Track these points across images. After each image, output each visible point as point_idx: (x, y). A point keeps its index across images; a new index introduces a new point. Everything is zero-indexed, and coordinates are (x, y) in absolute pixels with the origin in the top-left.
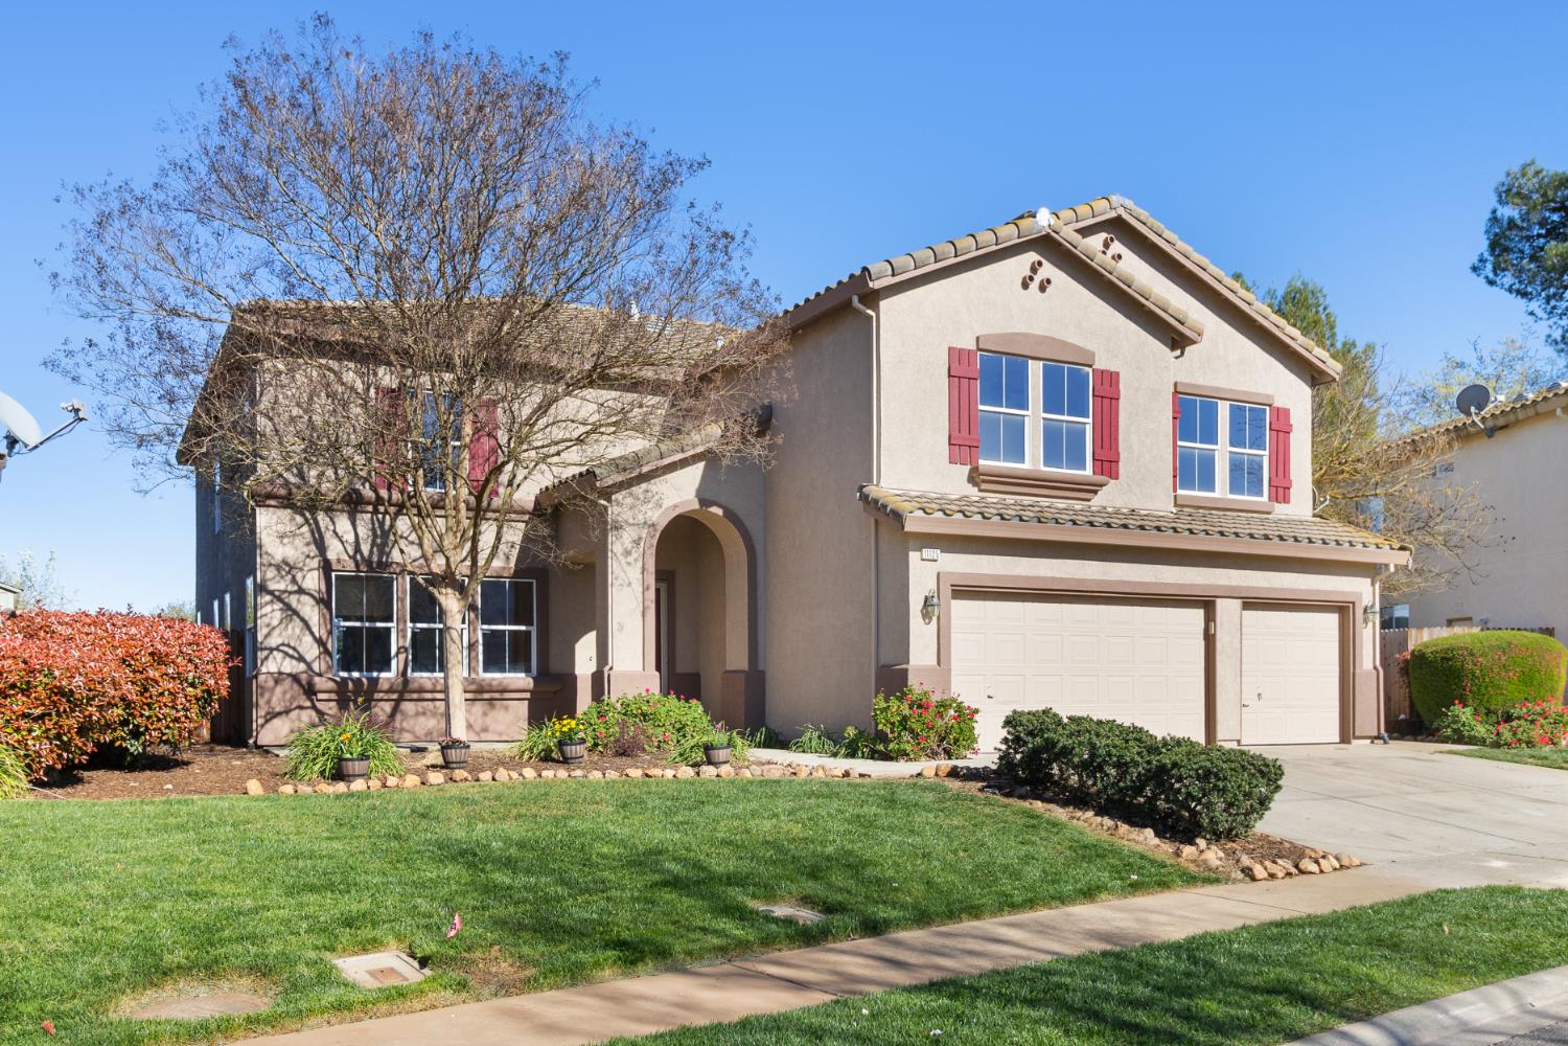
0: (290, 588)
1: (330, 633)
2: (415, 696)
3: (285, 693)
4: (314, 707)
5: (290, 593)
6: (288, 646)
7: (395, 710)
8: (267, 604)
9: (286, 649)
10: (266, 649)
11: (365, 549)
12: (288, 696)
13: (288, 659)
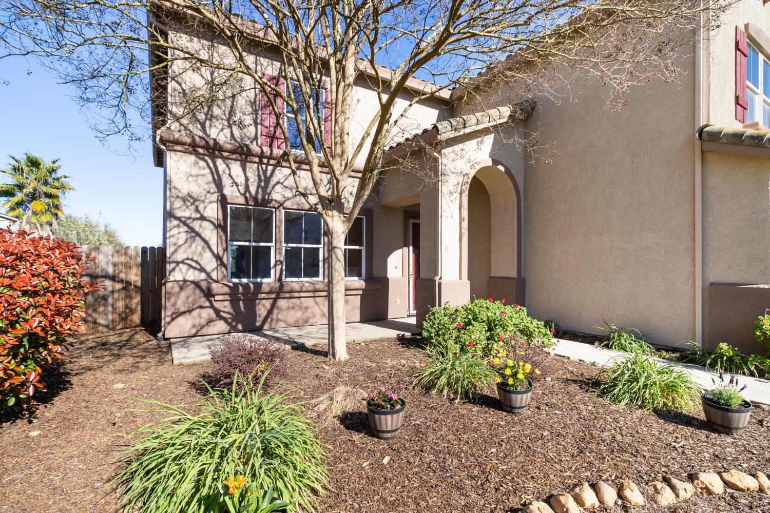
0: (193, 216)
1: (226, 250)
2: (288, 295)
3: (188, 297)
4: (212, 306)
5: (194, 219)
6: (192, 260)
7: (273, 305)
8: (174, 227)
9: (190, 262)
10: (173, 262)
11: (253, 189)
12: (191, 299)
13: (191, 270)
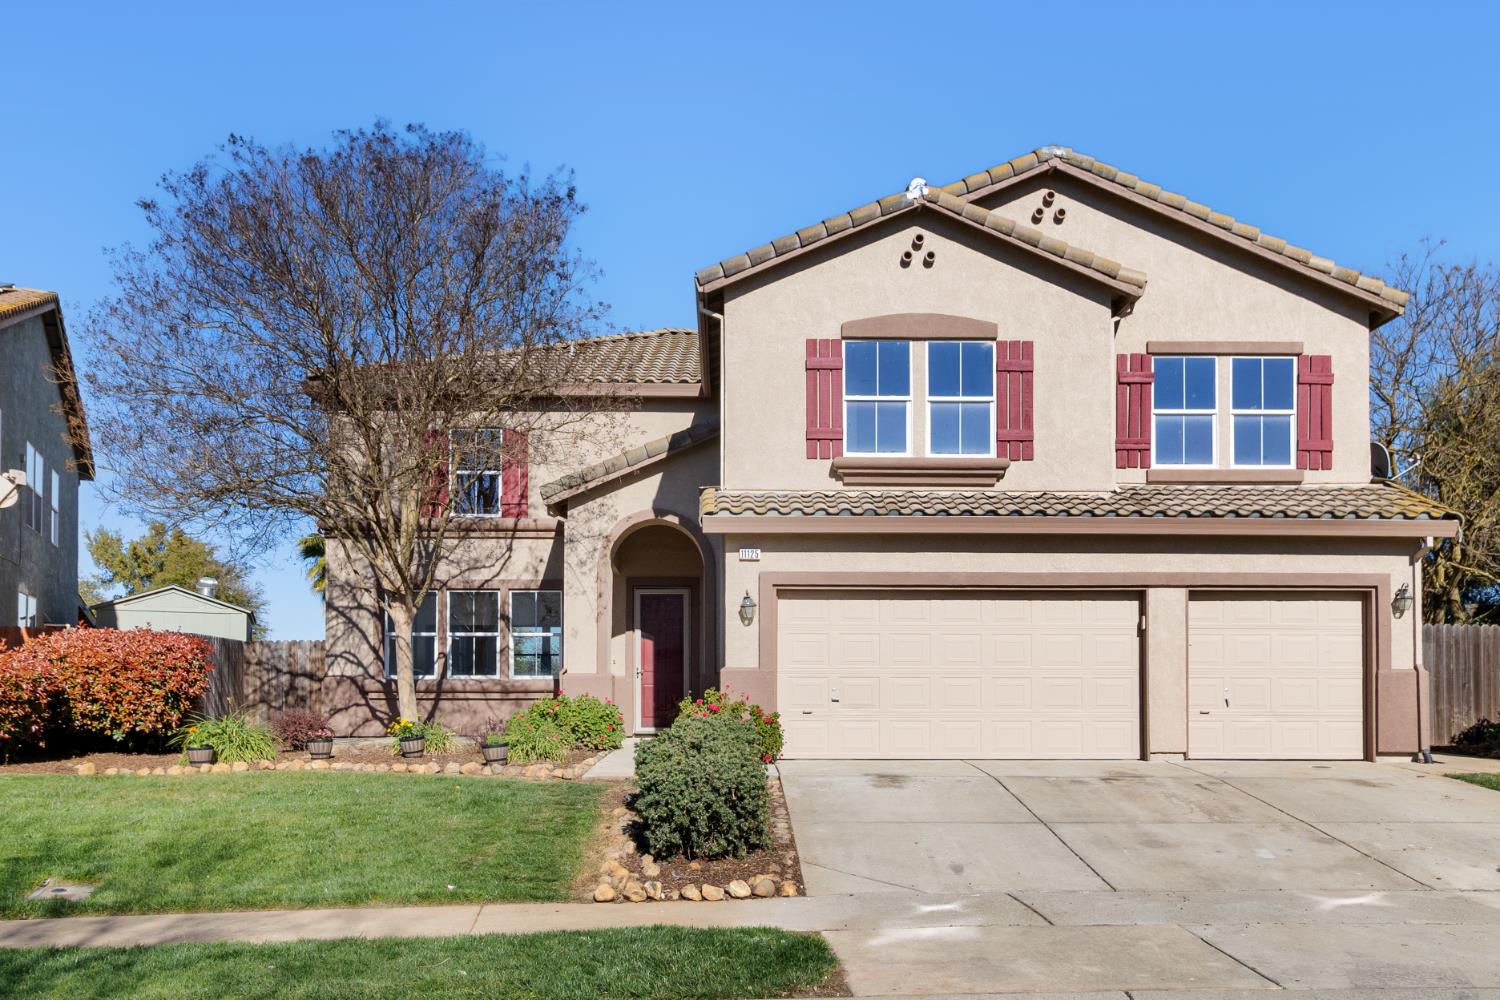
0: (351, 605)
1: (382, 641)
2: (450, 696)
3: (344, 693)
4: (368, 705)
5: (351, 608)
6: (349, 653)
7: (435, 707)
8: (333, 618)
9: (347, 656)
10: (332, 656)
12: (347, 695)
13: (349, 665)
